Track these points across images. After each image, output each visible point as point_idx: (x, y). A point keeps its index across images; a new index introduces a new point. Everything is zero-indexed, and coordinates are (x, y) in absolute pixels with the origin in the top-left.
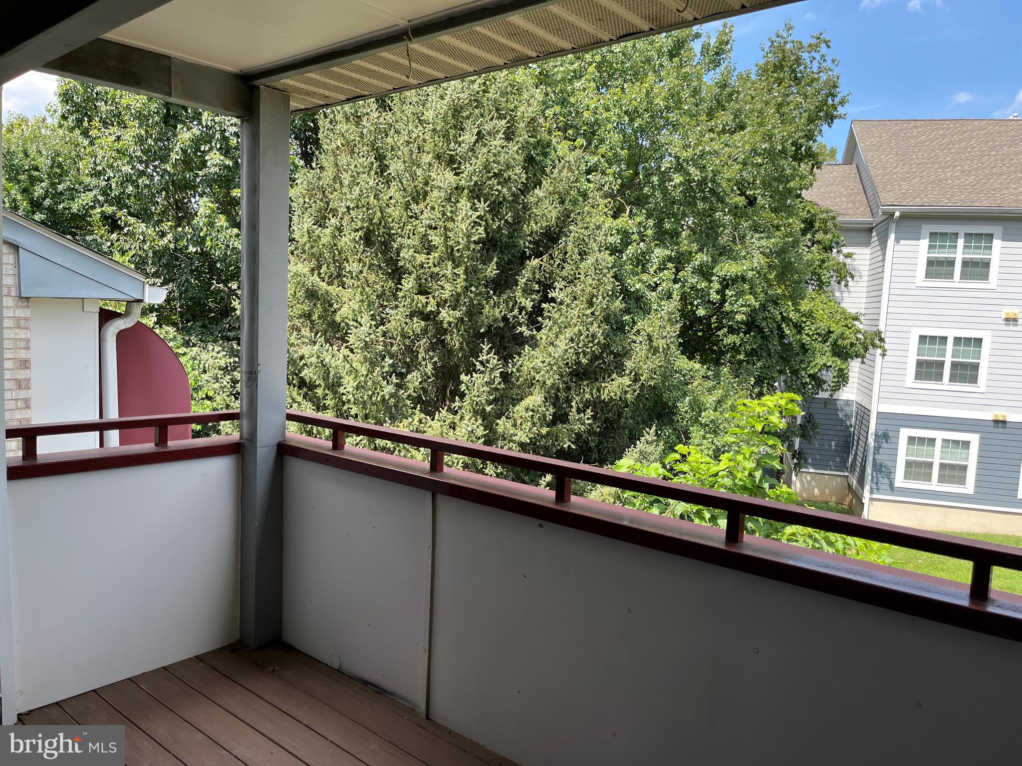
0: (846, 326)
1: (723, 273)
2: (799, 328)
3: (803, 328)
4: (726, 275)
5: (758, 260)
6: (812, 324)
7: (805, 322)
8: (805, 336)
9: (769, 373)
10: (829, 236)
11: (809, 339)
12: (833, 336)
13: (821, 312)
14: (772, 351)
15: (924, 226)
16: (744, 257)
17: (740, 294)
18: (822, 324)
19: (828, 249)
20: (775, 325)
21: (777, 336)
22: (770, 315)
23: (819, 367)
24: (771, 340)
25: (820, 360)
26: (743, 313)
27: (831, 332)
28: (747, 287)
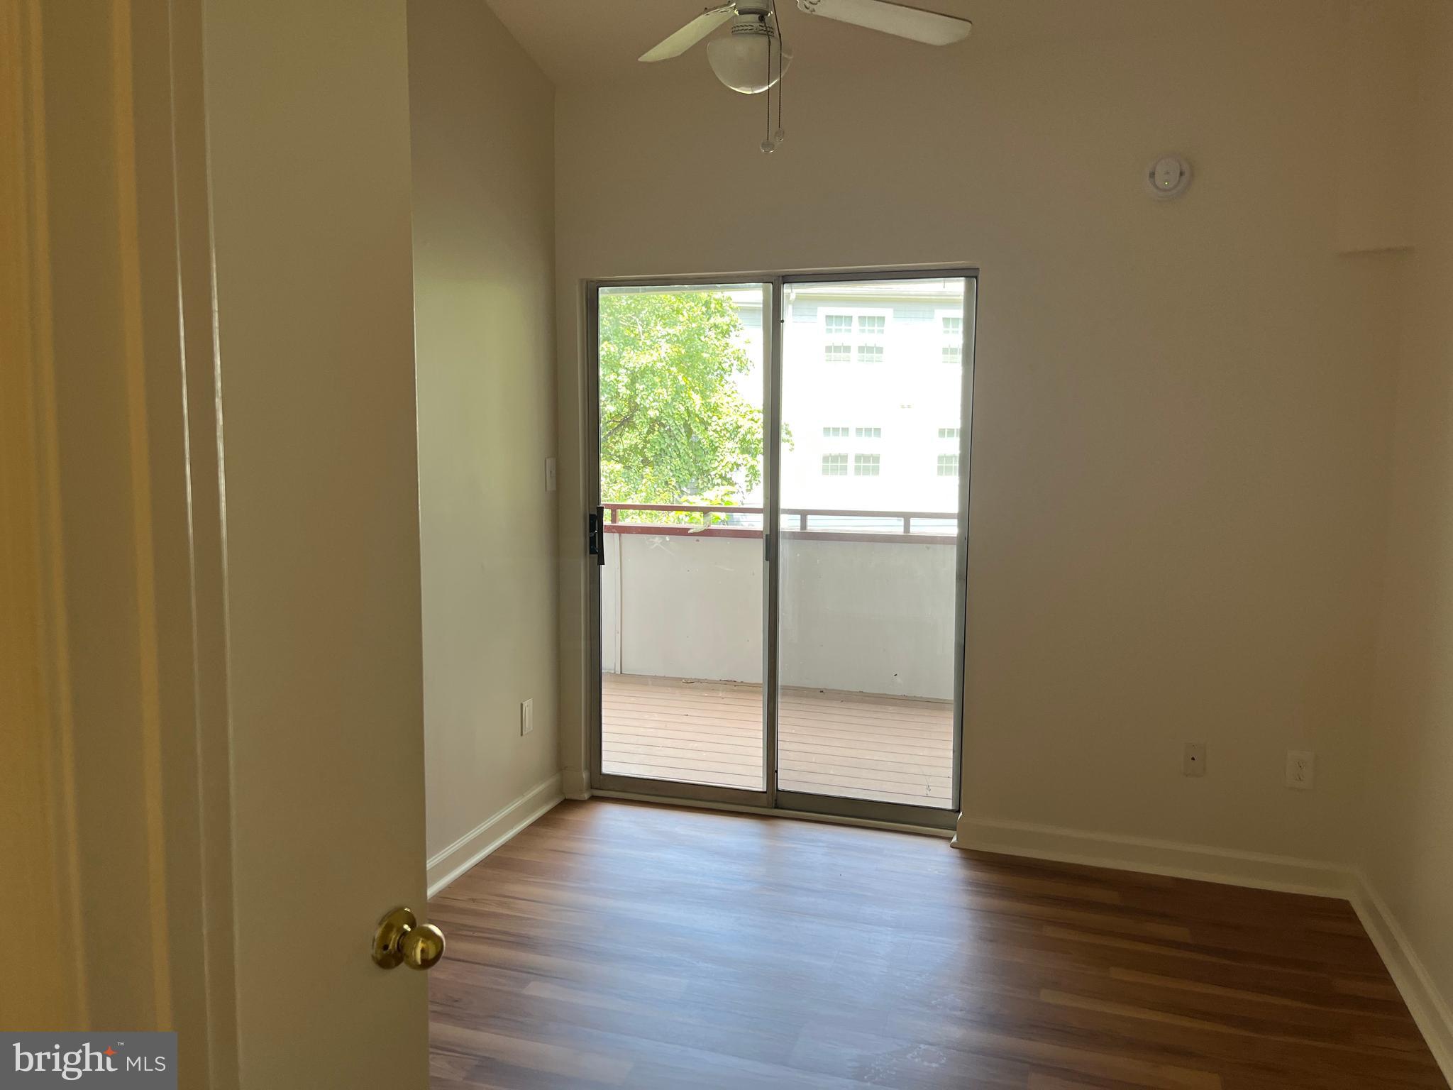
0: (753, 420)
1: (631, 365)
2: (705, 424)
3: (710, 424)
4: (635, 367)
5: (665, 349)
6: (719, 419)
7: (711, 418)
8: (711, 433)
9: (681, 476)
10: (727, 319)
11: (717, 435)
12: (742, 431)
13: (726, 405)
14: (681, 451)
15: (819, 308)
16: (651, 347)
17: (651, 388)
18: (728, 419)
19: (726, 333)
20: (682, 423)
21: (684, 435)
22: (676, 412)
23: (730, 466)
24: (679, 439)
25: (730, 458)
26: (657, 409)
27: (739, 427)
28: (657, 380)
